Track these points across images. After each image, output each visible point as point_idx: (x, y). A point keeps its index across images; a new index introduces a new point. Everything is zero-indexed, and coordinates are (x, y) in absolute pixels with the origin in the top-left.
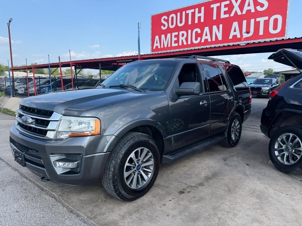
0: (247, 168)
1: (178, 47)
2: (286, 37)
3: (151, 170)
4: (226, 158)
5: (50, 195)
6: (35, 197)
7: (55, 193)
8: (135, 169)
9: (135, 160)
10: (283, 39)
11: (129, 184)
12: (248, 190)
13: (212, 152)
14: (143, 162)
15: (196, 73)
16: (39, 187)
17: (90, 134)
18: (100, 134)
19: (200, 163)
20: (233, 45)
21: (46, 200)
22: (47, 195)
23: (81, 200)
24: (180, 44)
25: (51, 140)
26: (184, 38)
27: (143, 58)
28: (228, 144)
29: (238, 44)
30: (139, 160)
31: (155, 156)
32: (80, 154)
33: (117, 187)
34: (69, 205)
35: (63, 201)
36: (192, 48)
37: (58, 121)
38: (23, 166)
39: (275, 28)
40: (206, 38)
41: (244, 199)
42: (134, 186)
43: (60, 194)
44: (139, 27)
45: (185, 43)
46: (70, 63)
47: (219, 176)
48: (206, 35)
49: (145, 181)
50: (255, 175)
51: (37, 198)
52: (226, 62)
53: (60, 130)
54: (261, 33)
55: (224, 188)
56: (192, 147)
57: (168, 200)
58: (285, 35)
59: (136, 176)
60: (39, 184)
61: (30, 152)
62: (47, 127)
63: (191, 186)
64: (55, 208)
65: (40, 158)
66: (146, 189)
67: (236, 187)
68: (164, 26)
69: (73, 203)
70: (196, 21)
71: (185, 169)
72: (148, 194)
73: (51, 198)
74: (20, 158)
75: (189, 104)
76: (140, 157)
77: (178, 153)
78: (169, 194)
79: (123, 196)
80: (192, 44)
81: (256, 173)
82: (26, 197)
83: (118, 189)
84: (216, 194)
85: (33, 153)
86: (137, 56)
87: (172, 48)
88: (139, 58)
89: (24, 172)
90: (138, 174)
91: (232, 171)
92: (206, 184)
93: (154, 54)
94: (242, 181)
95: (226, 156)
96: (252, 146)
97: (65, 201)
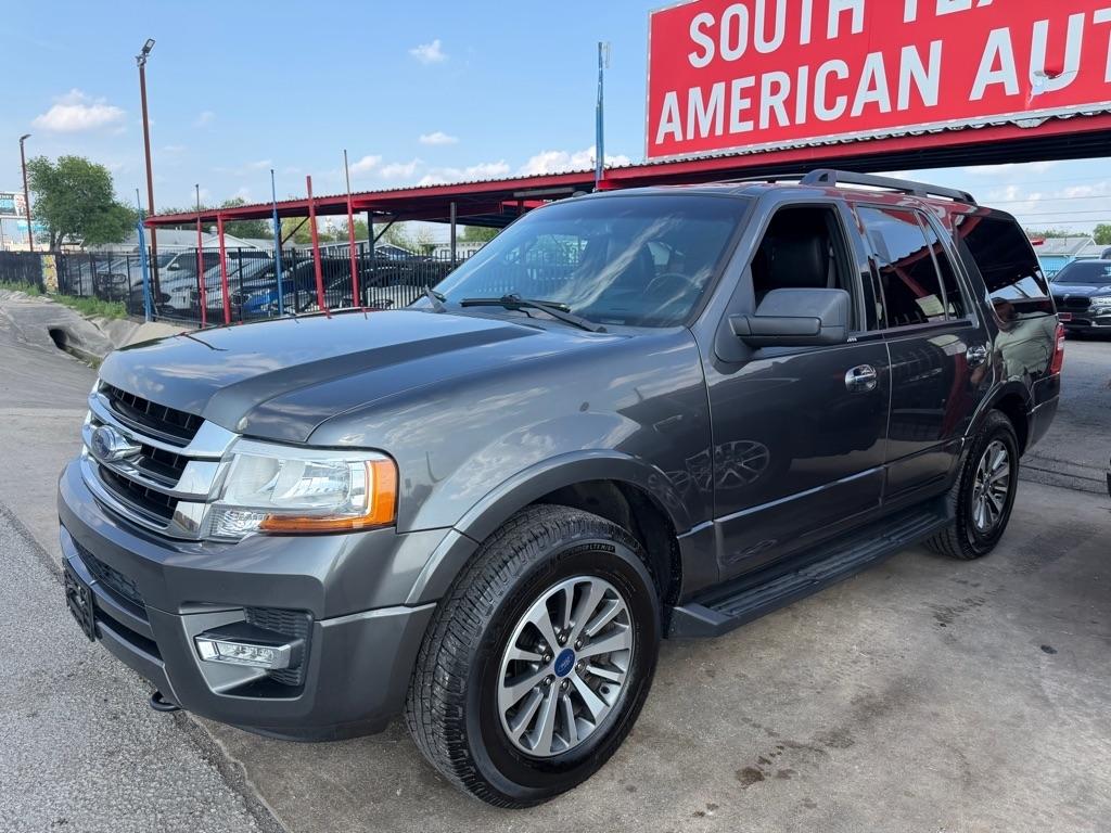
0: (1043, 667)
1: (757, 135)
3: (621, 672)
4: (948, 609)
5: (204, 751)
6: (145, 753)
7: (225, 742)
8: (551, 669)
9: (549, 631)
11: (523, 737)
12: (1055, 780)
14: (586, 640)
15: (831, 245)
18: (395, 525)
19: (835, 633)
20: (988, 126)
21: (184, 770)
22: (194, 748)
23: (324, 784)
24: (764, 124)
25: (190, 540)
26: (778, 102)
27: (615, 179)
28: (956, 547)
29: (1009, 123)
30: (567, 633)
31: (639, 612)
32: (304, 612)
33: (465, 751)
34: (272, 803)
35: (249, 783)
36: (812, 141)
37: (217, 460)
38: (90, 636)
40: (872, 97)
42: (540, 746)
43: (244, 749)
44: (600, 58)
45: (783, 121)
46: (345, 200)
47: (921, 700)
48: (872, 86)
49: (593, 721)
50: (1086, 705)
51: (151, 763)
52: (956, 199)
55: (944, 766)
56: (802, 567)
57: (691, 810)
59: (550, 703)
61: (116, 580)
62: (176, 484)
63: (793, 745)
64: (212, 816)
65: (145, 616)
66: (597, 757)
67: (1000, 761)
68: (701, 52)
69: (288, 797)
70: (833, 32)
71: (770, 657)
72: (604, 772)
73: (205, 766)
74: (82, 600)
75: (793, 380)
76: (572, 617)
77: (741, 596)
78: (694, 779)
79: (490, 787)
80: (814, 126)
81: (1091, 696)
83: (471, 761)
84: (907, 794)
85: (125, 587)
86: (592, 171)
87: (729, 138)
90: (562, 690)
91: (979, 676)
92: (860, 736)
93: (656, 163)
94: (1026, 733)
95: (952, 603)
96: (1062, 554)
97: (257, 783)
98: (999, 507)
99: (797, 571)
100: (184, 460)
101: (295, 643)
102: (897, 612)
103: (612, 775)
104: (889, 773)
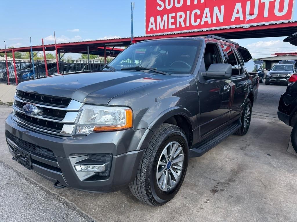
0: (270, 159)
1: (176, 29)
2: (293, 20)
3: (181, 167)
4: (243, 147)
5: (60, 201)
6: (41, 203)
7: (66, 198)
8: (166, 167)
9: (167, 156)
10: (289, 22)
11: (161, 186)
12: (284, 185)
13: (225, 141)
14: (174, 159)
16: (43, 190)
17: (120, 128)
18: (133, 128)
19: (219, 155)
20: (236, 28)
21: (56, 207)
22: (56, 200)
23: (101, 206)
24: (178, 26)
25: (68, 136)
26: (182, 20)
27: (137, 40)
28: (241, 132)
29: (241, 27)
30: (169, 157)
31: (184, 151)
32: (109, 154)
33: (150, 191)
34: (87, 213)
35: (78, 208)
36: (191, 31)
37: (78, 111)
38: (29, 168)
39: (281, 9)
40: (206, 19)
41: (286, 196)
43: (72, 199)
44: (132, 7)
45: (183, 25)
47: (246, 169)
48: (206, 17)
49: (175, 180)
50: (283, 167)
51: (44, 206)
52: (236, 45)
53: (81, 122)
54: (266, 15)
55: (258, 184)
57: (203, 201)
58: (292, 18)
59: (166, 176)
60: (43, 186)
61: (38, 150)
62: (63, 120)
63: (221, 183)
65: (56, 160)
67: (270, 181)
68: (160, 6)
69: (91, 211)
70: (196, 2)
71: (206, 162)
72: (177, 194)
73: (62, 205)
74: (24, 158)
76: (171, 153)
78: (201, 193)
79: (155, 201)
80: (191, 27)
81: (283, 165)
82: (31, 205)
83: (151, 194)
84: (253, 191)
85: (43, 152)
86: (130, 38)
87: (168, 30)
88: (132, 40)
89: (21, 171)
90: (168, 173)
91: (256, 162)
92: (236, 179)
93: (148, 36)
94: (272, 174)
95: (243, 146)
96: (262, 133)
97: (80, 207)
98: (248, 122)
99: (213, 139)
100: (65, 112)
101: (107, 164)
102: (231, 148)
103: (179, 195)
104: (246, 187)
